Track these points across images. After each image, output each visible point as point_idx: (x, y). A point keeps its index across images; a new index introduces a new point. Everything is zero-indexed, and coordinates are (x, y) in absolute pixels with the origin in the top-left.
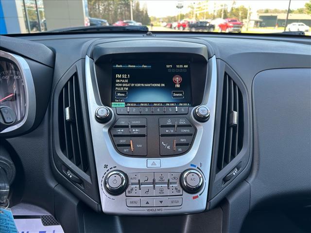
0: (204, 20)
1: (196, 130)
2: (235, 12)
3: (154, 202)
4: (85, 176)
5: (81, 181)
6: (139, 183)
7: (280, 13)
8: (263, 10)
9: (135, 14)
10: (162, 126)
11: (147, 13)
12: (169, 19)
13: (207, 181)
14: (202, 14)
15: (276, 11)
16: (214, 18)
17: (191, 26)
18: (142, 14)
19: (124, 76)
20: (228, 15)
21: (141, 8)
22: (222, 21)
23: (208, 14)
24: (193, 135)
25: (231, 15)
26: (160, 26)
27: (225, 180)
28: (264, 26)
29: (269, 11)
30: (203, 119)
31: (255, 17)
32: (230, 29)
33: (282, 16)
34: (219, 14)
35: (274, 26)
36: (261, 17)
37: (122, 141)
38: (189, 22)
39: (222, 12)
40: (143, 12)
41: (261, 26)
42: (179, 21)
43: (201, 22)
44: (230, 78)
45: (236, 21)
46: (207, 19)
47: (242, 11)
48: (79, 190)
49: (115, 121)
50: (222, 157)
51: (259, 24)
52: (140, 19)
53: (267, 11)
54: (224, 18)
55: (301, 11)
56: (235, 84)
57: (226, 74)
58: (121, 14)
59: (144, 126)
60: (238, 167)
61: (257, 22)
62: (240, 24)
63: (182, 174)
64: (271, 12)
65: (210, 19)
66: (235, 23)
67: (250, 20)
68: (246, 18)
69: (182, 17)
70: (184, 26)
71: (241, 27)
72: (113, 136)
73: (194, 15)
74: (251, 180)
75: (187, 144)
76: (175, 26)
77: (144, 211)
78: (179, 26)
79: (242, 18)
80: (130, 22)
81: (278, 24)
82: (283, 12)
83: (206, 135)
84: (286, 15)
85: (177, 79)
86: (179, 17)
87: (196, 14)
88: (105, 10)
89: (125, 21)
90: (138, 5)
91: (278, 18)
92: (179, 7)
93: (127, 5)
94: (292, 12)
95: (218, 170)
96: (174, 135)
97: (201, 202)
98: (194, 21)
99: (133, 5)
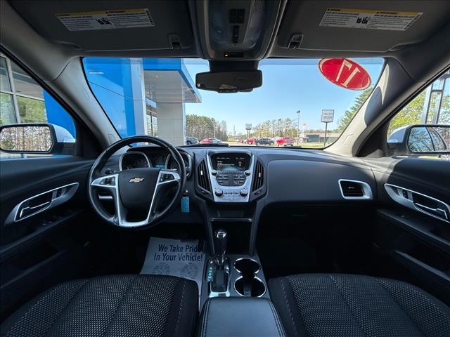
1: (246, 178)
2: (289, 132)
4: (209, 192)
6: (226, 193)
7: (320, 133)
8: (308, 131)
9: (217, 134)
10: (234, 177)
11: (225, 133)
12: (241, 137)
13: (249, 193)
14: (265, 134)
15: (318, 131)
16: (273, 136)
17: (257, 142)
18: (222, 134)
19: (221, 162)
20: (283, 134)
21: (221, 129)
22: (279, 138)
24: (245, 180)
25: (285, 134)
27: (255, 194)
28: (310, 142)
30: (248, 174)
31: (303, 135)
32: (285, 144)
33: (322, 135)
34: (276, 133)
35: (318, 141)
36: (307, 136)
37: (221, 181)
38: (255, 139)
39: (279, 132)
40: (222, 132)
41: (308, 141)
42: (248, 138)
43: (264, 139)
44: (259, 163)
46: (268, 137)
47: (293, 131)
48: (207, 196)
49: (218, 175)
50: (254, 187)
51: (306, 140)
52: (221, 137)
53: (311, 132)
56: (261, 164)
57: (257, 161)
58: (207, 133)
59: (228, 177)
61: (304, 139)
62: (292, 140)
63: (241, 191)
64: (315, 133)
65: (271, 137)
66: (288, 139)
67: (300, 138)
68: (296, 136)
69: (251, 135)
70: (252, 142)
71: (293, 143)
72: (217, 180)
73: (259, 134)
74: (266, 197)
75: (243, 182)
78: (248, 141)
79: (294, 136)
80: (213, 139)
81: (320, 140)
82: (323, 132)
84: (325, 134)
85: (240, 163)
86: (248, 135)
87: (261, 134)
88: (196, 131)
89: (210, 139)
90: (219, 128)
91: (320, 136)
92: (248, 129)
93: (212, 128)
94: (329, 132)
95: (253, 191)
96: (239, 180)
97: (247, 200)
98: (259, 138)
99: (216, 128)
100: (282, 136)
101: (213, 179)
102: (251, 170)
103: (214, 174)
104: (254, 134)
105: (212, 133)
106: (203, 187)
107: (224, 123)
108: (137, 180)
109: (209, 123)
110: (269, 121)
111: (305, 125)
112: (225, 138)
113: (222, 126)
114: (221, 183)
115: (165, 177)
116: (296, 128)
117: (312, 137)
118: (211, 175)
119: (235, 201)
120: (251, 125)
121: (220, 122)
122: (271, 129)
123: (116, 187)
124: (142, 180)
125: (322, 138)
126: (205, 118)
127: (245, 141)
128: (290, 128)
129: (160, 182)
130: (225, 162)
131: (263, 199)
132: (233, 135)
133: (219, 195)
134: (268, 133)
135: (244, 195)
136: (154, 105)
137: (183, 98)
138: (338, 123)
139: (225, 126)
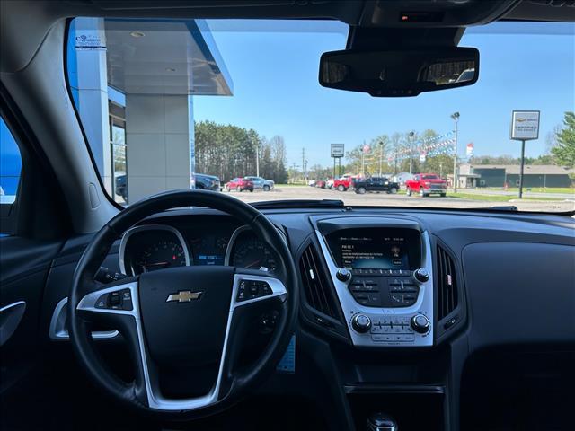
0: (380, 176)
1: (419, 289)
2: (432, 162)
3: (393, 338)
4: (337, 322)
5: (332, 325)
6: (379, 325)
7: (508, 164)
8: (479, 159)
9: (263, 166)
10: (391, 285)
11: (282, 166)
12: (319, 175)
13: (432, 325)
14: (376, 167)
15: (501, 161)
16: (396, 172)
18: (275, 167)
19: (349, 247)
20: (420, 167)
21: (273, 156)
22: (410, 177)
23: (386, 166)
24: (416, 292)
25: (425, 167)
26: (304, 184)
27: (446, 326)
28: (485, 186)
29: (490, 161)
30: (423, 279)
31: (467, 170)
32: (425, 189)
33: (514, 170)
34: (404, 165)
36: (477, 171)
37: (360, 295)
38: (354, 179)
39: (410, 164)
40: (274, 162)
41: (478, 185)
42: (337, 178)
43: (375, 179)
44: (442, 250)
45: (434, 177)
46: (383, 173)
47: (443, 160)
48: (332, 331)
49: (352, 280)
50: (441, 308)
51: (475, 182)
52: (272, 174)
53: (486, 161)
54: (414, 173)
55: (545, 161)
56: (446, 254)
57: (438, 245)
58: (240, 166)
59: (376, 285)
60: (456, 318)
61: (471, 179)
62: (442, 182)
63: (412, 319)
64: (494, 163)
65: (390, 173)
66: (433, 180)
67: (459, 176)
68: (452, 172)
69: (342, 170)
70: (346, 185)
71: (445, 188)
72: (351, 288)
73: (363, 168)
74: (468, 332)
75: (413, 299)
76: (330, 185)
77: (386, 344)
78: (337, 185)
79: (445, 173)
80: (254, 179)
81: (507, 182)
82: (513, 162)
83: (427, 292)
84: (519, 167)
85: (395, 250)
86: (337, 170)
87: (366, 167)
88: (212, 160)
89: (246, 178)
90: (268, 153)
91: (507, 172)
92: (336, 156)
93: (250, 153)
94: (530, 162)
95: (440, 318)
96: (402, 292)
97: (428, 340)
98: (361, 176)
99: (259, 153)
100: (415, 172)
101: (341, 289)
102: (427, 269)
103: (341, 278)
104: (350, 168)
105: (249, 166)
106: (318, 309)
107: (279, 141)
108: (185, 296)
109: (244, 142)
110: (385, 137)
111: (470, 145)
112: (280, 177)
113: (274, 148)
114: (361, 298)
115: (250, 289)
116: (451, 153)
117: (489, 176)
118: (336, 281)
119: (402, 344)
120: (343, 146)
121: (269, 138)
122: (389, 155)
123: (135, 312)
124: (196, 295)
125: (513, 178)
126: (234, 130)
127: (330, 183)
128: (437, 153)
129: (238, 300)
130: (359, 248)
131: (463, 336)
132: (300, 170)
133: (362, 329)
134: (385, 165)
135: (422, 330)
136: (120, 100)
137: (190, 85)
138: (548, 141)
139: (281, 149)
